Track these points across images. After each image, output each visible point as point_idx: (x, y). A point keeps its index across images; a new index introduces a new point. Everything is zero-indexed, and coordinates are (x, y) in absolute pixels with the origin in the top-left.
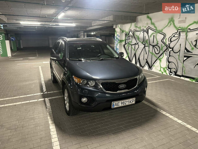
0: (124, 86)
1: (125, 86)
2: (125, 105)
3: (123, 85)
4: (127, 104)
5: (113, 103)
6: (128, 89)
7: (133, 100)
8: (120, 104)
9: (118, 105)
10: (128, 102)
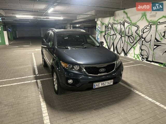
0: (104, 70)
2: (104, 85)
4: (106, 85)
5: (94, 84)
6: (107, 73)
7: (111, 82)
9: (99, 86)
10: (107, 83)
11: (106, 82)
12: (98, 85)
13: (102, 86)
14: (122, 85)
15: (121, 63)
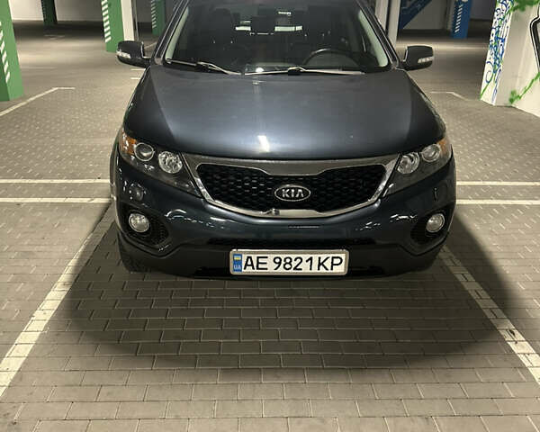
0: (300, 191)
1: (305, 193)
2: (292, 270)
3: (296, 189)
4: (305, 269)
5: (235, 255)
6: (320, 210)
7: (338, 261)
8: (270, 262)
9: (260, 266)
10: (309, 263)
11: (305, 257)
12: (258, 263)
13: (281, 270)
14: (466, 293)
15: (448, 163)
